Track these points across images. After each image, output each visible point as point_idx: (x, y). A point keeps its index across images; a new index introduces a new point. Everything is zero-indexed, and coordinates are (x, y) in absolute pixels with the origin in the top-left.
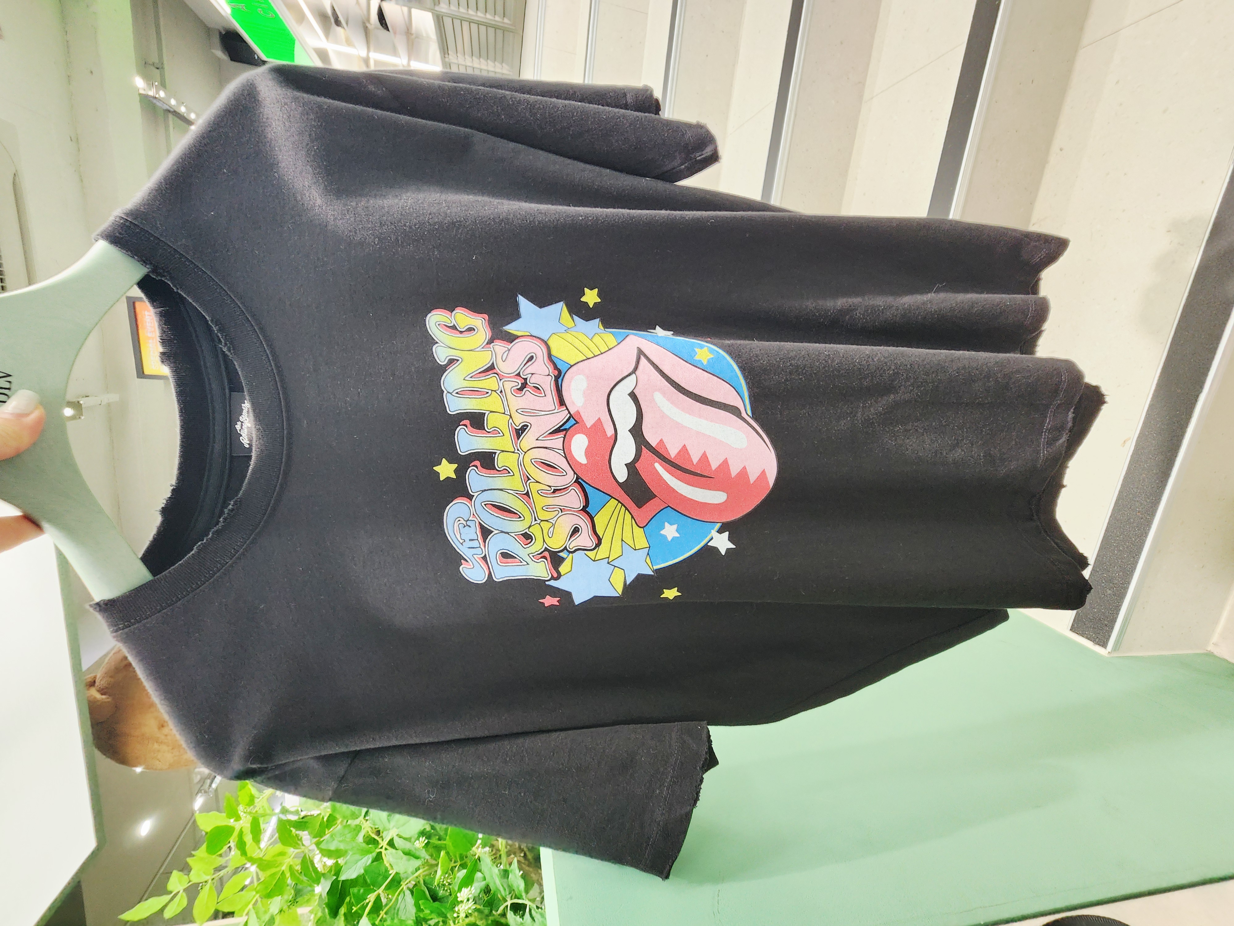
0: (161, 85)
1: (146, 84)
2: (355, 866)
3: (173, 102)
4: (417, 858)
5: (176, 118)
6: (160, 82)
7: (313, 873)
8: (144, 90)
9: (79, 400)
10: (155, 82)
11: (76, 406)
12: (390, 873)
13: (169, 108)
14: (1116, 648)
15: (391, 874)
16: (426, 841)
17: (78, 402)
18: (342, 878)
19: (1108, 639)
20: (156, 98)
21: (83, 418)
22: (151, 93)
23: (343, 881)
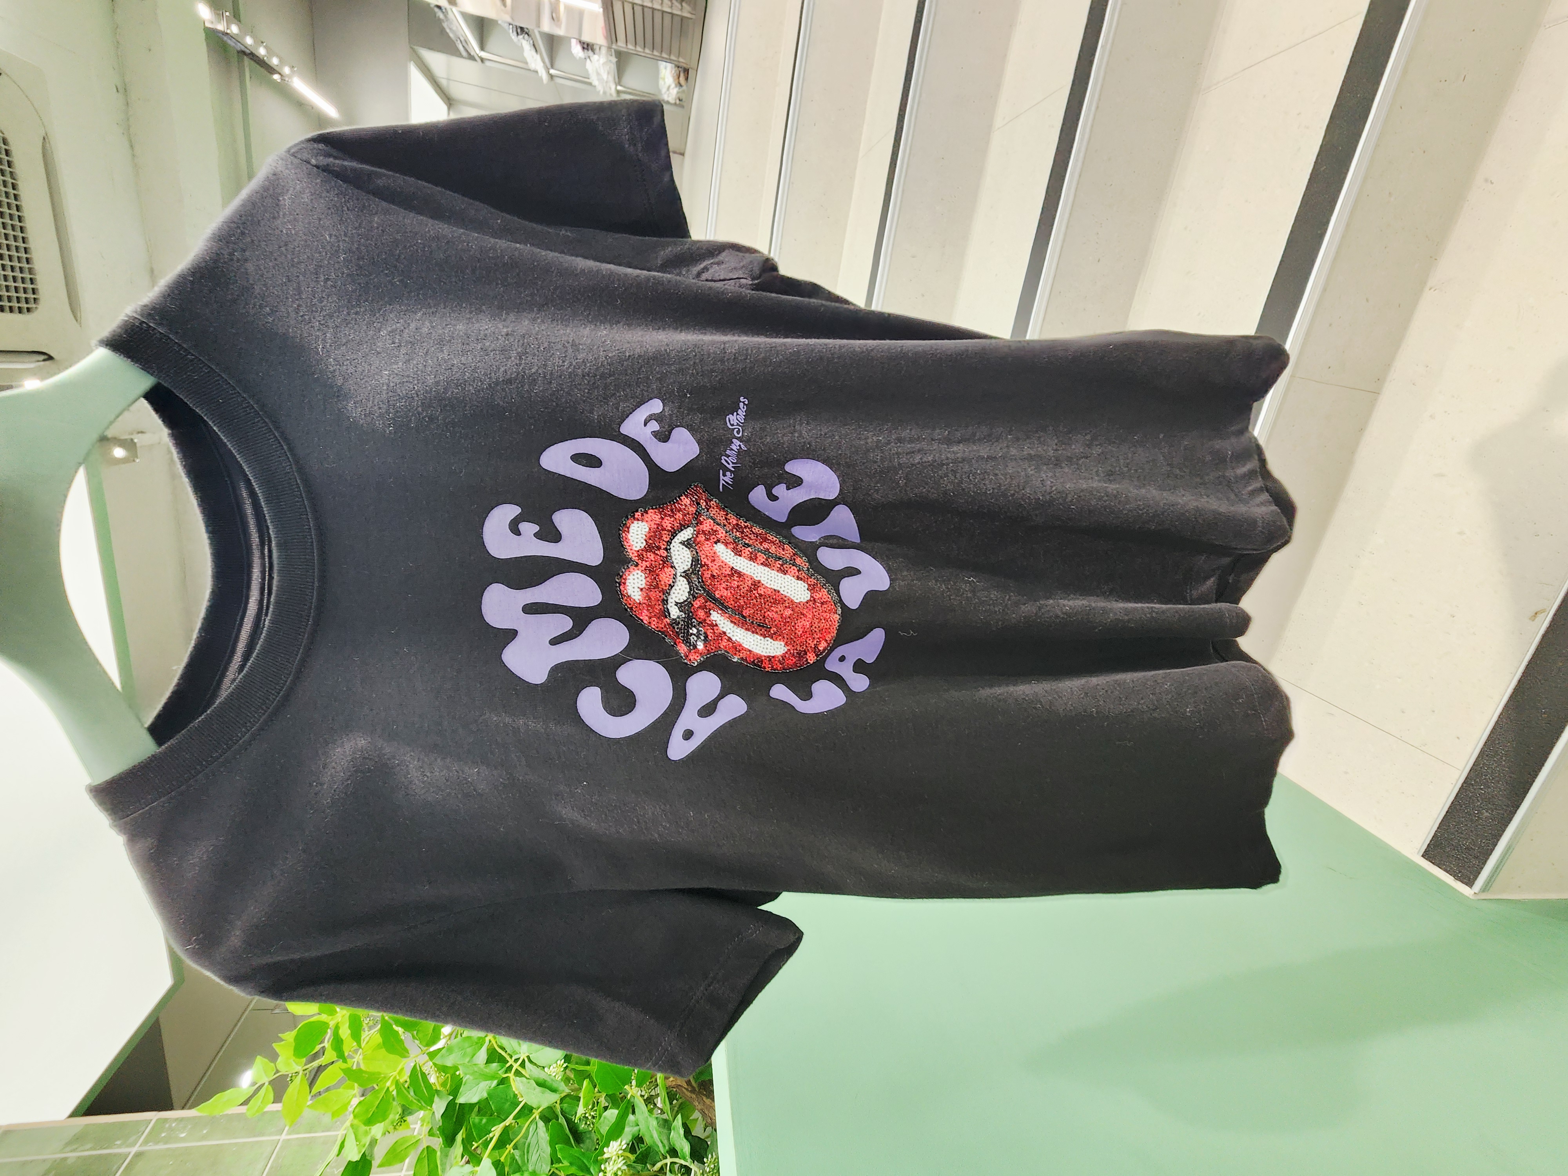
0: (234, 17)
1: (214, 16)
2: (477, 1087)
3: (249, 41)
4: (554, 1091)
5: (252, 62)
6: (232, 11)
7: (424, 1089)
8: (212, 23)
9: (132, 437)
10: (226, 11)
11: (129, 445)
12: (520, 1100)
13: (243, 48)
14: (1484, 889)
15: (521, 1102)
16: (565, 1065)
17: (132, 440)
18: (461, 1100)
19: (1476, 877)
20: (227, 34)
21: (137, 461)
22: (221, 27)
23: (460, 1104)
